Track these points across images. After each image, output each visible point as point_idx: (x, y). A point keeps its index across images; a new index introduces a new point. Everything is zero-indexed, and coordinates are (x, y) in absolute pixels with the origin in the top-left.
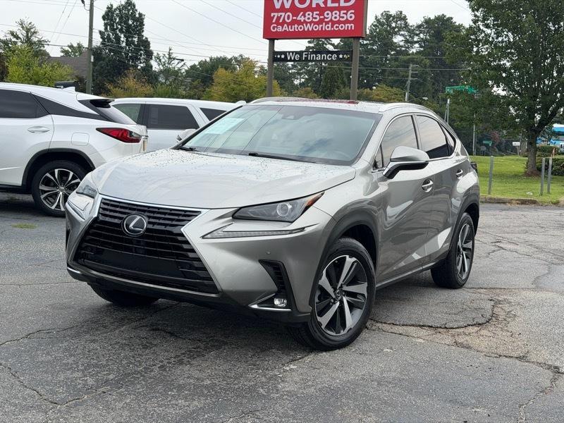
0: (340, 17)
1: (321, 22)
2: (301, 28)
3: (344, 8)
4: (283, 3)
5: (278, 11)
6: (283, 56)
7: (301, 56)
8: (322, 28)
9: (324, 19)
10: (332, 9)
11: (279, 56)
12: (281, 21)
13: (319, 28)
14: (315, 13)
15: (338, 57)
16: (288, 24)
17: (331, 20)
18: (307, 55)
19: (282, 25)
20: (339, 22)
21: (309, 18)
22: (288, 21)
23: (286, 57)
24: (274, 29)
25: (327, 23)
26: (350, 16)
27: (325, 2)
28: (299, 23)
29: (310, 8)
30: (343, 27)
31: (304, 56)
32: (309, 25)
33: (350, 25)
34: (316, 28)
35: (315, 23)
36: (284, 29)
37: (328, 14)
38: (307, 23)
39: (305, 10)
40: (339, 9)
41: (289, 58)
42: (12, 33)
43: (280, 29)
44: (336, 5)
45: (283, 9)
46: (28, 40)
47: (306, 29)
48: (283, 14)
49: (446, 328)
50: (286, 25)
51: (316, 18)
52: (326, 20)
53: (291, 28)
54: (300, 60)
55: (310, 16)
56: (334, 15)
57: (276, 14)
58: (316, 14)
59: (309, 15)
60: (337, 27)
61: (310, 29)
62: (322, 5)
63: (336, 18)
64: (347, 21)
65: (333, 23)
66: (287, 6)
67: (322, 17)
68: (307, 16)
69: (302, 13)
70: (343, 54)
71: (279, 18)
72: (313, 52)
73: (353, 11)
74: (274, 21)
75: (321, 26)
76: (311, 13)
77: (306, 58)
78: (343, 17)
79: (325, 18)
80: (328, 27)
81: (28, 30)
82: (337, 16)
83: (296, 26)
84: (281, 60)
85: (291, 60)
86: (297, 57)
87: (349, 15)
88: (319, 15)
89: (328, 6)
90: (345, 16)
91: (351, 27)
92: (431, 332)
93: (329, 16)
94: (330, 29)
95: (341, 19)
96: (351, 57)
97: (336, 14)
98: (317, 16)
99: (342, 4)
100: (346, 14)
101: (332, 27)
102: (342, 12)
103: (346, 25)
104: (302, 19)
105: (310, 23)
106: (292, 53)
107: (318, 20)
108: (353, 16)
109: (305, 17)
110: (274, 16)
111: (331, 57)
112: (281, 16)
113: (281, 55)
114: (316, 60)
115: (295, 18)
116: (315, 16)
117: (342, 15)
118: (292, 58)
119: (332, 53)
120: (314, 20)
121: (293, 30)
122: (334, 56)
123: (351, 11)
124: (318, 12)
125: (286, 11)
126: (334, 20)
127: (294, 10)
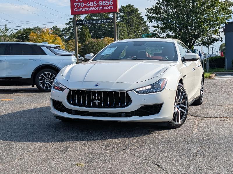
0: (106, 3)
1: (97, 6)
2: (88, 9)
6: (81, 22)
7: (90, 22)
11: (79, 22)
12: (79, 6)
13: (97, 9)
16: (82, 8)
18: (92, 21)
19: (79, 8)
20: (106, 6)
22: (82, 6)
23: (82, 22)
24: (76, 10)
25: (100, 6)
26: (111, 3)
28: (88, 7)
33: (111, 7)
34: (95, 9)
35: (95, 7)
36: (81, 10)
37: (100, 2)
38: (91, 7)
39: (90, 1)
41: (84, 23)
43: (79, 10)
45: (79, 1)
47: (91, 10)
48: (80, 3)
50: (81, 8)
51: (95, 4)
52: (100, 5)
53: (84, 10)
56: (103, 3)
57: (76, 3)
58: (95, 3)
59: (92, 3)
60: (105, 8)
61: (93, 10)
63: (104, 4)
64: (110, 5)
65: (103, 6)
67: (98, 4)
68: (91, 4)
69: (88, 2)
70: (109, 20)
71: (78, 5)
72: (95, 20)
73: (112, 1)
74: (75, 7)
76: (92, 2)
77: (92, 22)
78: (107, 4)
79: (99, 4)
80: (101, 8)
82: (105, 3)
83: (86, 8)
84: (80, 24)
88: (97, 3)
90: (108, 3)
91: (112, 7)
94: (102, 9)
96: (113, 21)
100: (109, 2)
101: (103, 8)
103: (109, 7)
104: (89, 5)
105: (93, 7)
106: (85, 20)
107: (96, 5)
108: (112, 3)
109: (90, 4)
110: (75, 4)
111: (104, 21)
112: (79, 4)
113: (80, 22)
114: (97, 23)
115: (85, 5)
116: (94, 4)
117: (107, 2)
118: (86, 23)
119: (104, 19)
120: (94, 5)
121: (85, 10)
122: (105, 21)
123: (111, 1)
124: (96, 2)
125: (81, 2)
126: (103, 4)
127: (85, 1)
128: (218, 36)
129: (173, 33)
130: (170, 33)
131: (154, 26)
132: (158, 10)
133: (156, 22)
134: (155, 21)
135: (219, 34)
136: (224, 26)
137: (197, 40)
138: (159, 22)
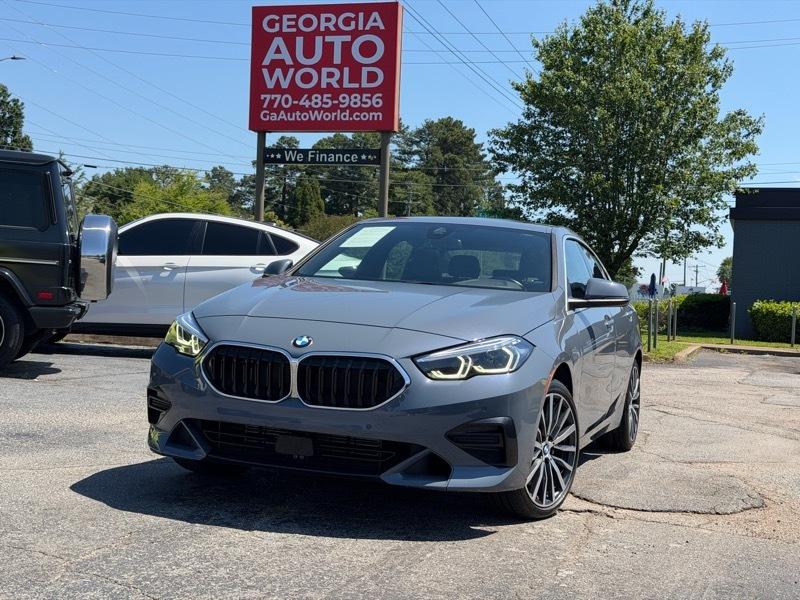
0: (362, 103)
1: (334, 108)
2: (305, 117)
3: (367, 90)
4: (278, 81)
5: (270, 92)
6: (278, 155)
7: (306, 156)
8: (336, 116)
9: (338, 104)
10: (350, 92)
11: (272, 155)
12: (275, 106)
13: (331, 116)
14: (325, 96)
15: (360, 158)
16: (286, 111)
17: (349, 107)
18: (315, 154)
19: (277, 111)
20: (361, 110)
21: (316, 104)
22: (288, 106)
23: (283, 157)
24: (265, 116)
25: (343, 110)
26: (377, 101)
27: (340, 81)
28: (302, 109)
29: (317, 89)
30: (366, 117)
31: (310, 156)
32: (316, 112)
33: (376, 114)
34: (327, 116)
35: (326, 110)
36: (280, 117)
37: (344, 98)
38: (314, 110)
39: (311, 92)
40: (361, 91)
41: (287, 159)
43: (274, 117)
44: (356, 86)
45: (278, 89)
47: (313, 119)
48: (279, 96)
49: (717, 513)
50: (282, 112)
51: (327, 103)
52: (341, 106)
53: (291, 117)
54: (305, 161)
55: (318, 101)
56: (354, 100)
57: (268, 96)
58: (328, 98)
59: (316, 98)
60: (357, 116)
61: (319, 119)
62: (336, 86)
63: (355, 103)
64: (372, 109)
65: (352, 111)
66: (285, 84)
67: (336, 102)
68: (314, 100)
69: (306, 96)
70: (367, 155)
71: (272, 102)
72: (322, 151)
73: (380, 95)
74: (265, 106)
75: (334, 114)
76: (319, 96)
77: (313, 160)
78: (366, 103)
79: (340, 103)
80: (345, 116)
82: (358, 100)
83: (298, 113)
84: (276, 161)
85: (290, 161)
86: (300, 157)
87: (374, 100)
88: (332, 99)
89: (344, 86)
90: (368, 101)
91: (378, 116)
92: (702, 519)
93: (345, 100)
94: (347, 119)
95: (363, 106)
96: (379, 158)
97: (356, 98)
98: (328, 101)
99: (365, 84)
100: (371, 98)
101: (351, 116)
102: (365, 95)
103: (371, 114)
104: (307, 104)
105: (319, 110)
106: (293, 151)
107: (330, 104)
108: (380, 101)
109: (311, 101)
110: (265, 98)
111: (350, 158)
112: (276, 98)
113: (275, 154)
114: (328, 162)
115: (296, 102)
116: (325, 100)
117: (364, 100)
118: (293, 159)
119: (351, 152)
120: (324, 106)
121: (293, 119)
122: (354, 157)
123: (378, 95)
124: (330, 95)
125: (283, 92)
126: (353, 106)
127: (295, 91)
128: (711, 232)
129: (569, 211)
130: (561, 210)
131: (510, 187)
132: (526, 137)
133: (518, 172)
134: (514, 169)
135: (715, 225)
136: (730, 200)
137: (642, 240)
138: (529, 174)
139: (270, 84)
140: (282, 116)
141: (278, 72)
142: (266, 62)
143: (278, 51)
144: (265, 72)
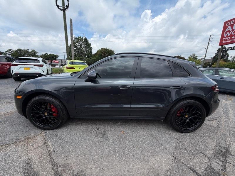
2: (233, 40)
4: (227, 35)
11: (223, 50)
19: (226, 41)
24: (223, 42)
42: (191, 56)
46: (194, 57)
66: (229, 35)
69: (234, 36)
81: (194, 55)
83: (231, 40)
85: (227, 50)
86: (230, 49)
104: (234, 38)
106: (228, 48)
110: (224, 39)
112: (226, 38)
115: (231, 38)
121: (229, 41)
125: (228, 37)
127: (231, 36)
139: (225, 36)
140: (227, 41)
141: (228, 33)
142: (225, 32)
143: (229, 29)
144: (225, 34)
